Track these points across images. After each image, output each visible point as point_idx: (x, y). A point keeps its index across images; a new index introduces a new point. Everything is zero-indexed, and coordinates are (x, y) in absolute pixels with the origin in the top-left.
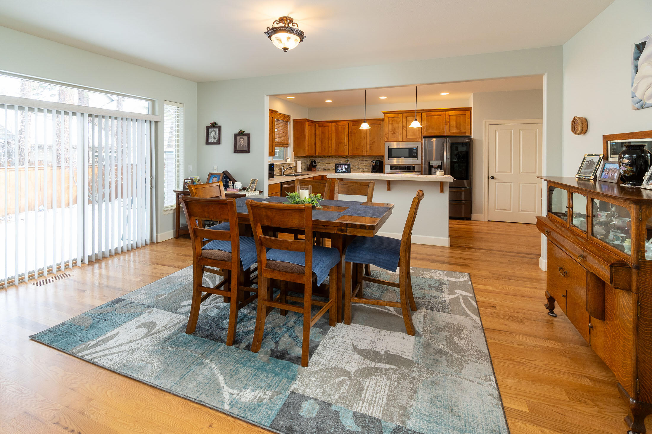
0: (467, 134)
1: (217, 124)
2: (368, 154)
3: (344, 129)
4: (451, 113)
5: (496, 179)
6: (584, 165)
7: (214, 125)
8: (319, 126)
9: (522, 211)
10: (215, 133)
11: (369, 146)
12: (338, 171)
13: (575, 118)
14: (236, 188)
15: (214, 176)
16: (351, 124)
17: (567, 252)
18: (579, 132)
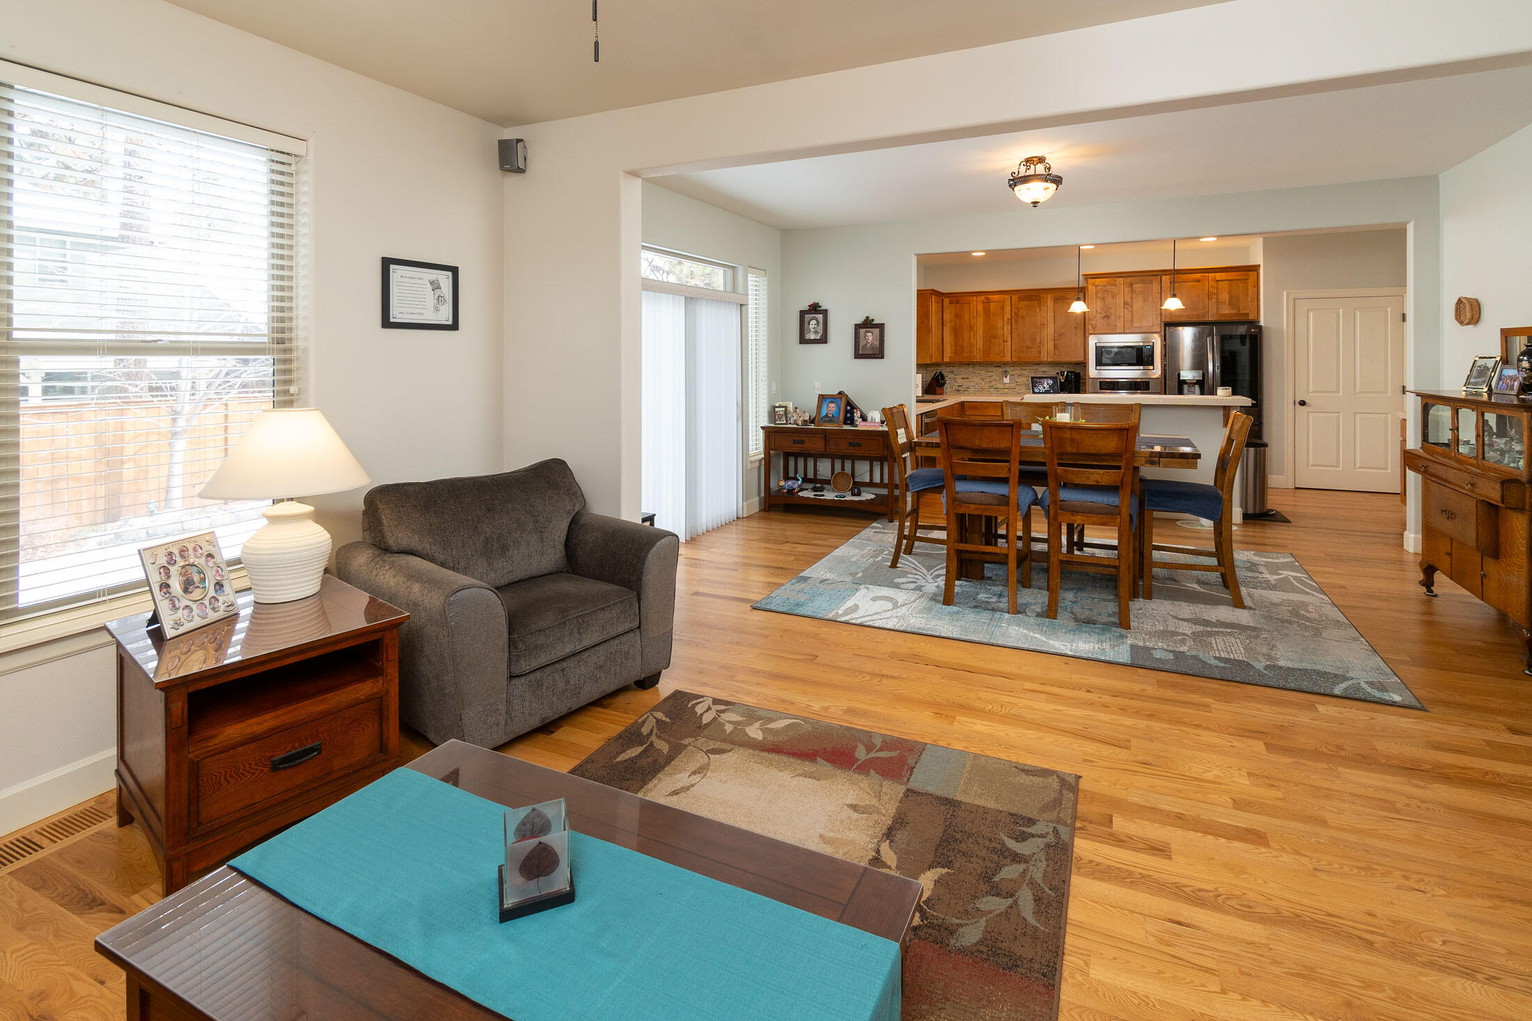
0: (1251, 317)
1: (820, 307)
2: (1050, 359)
3: (1003, 308)
4: (1219, 276)
5: (1310, 405)
6: (1475, 373)
7: (815, 308)
8: (951, 303)
9: (1360, 468)
10: (818, 322)
11: (1052, 343)
12: (1036, 391)
13: (1460, 299)
14: (873, 421)
15: (830, 400)
16: (1015, 298)
17: (1452, 486)
18: (1466, 322)
